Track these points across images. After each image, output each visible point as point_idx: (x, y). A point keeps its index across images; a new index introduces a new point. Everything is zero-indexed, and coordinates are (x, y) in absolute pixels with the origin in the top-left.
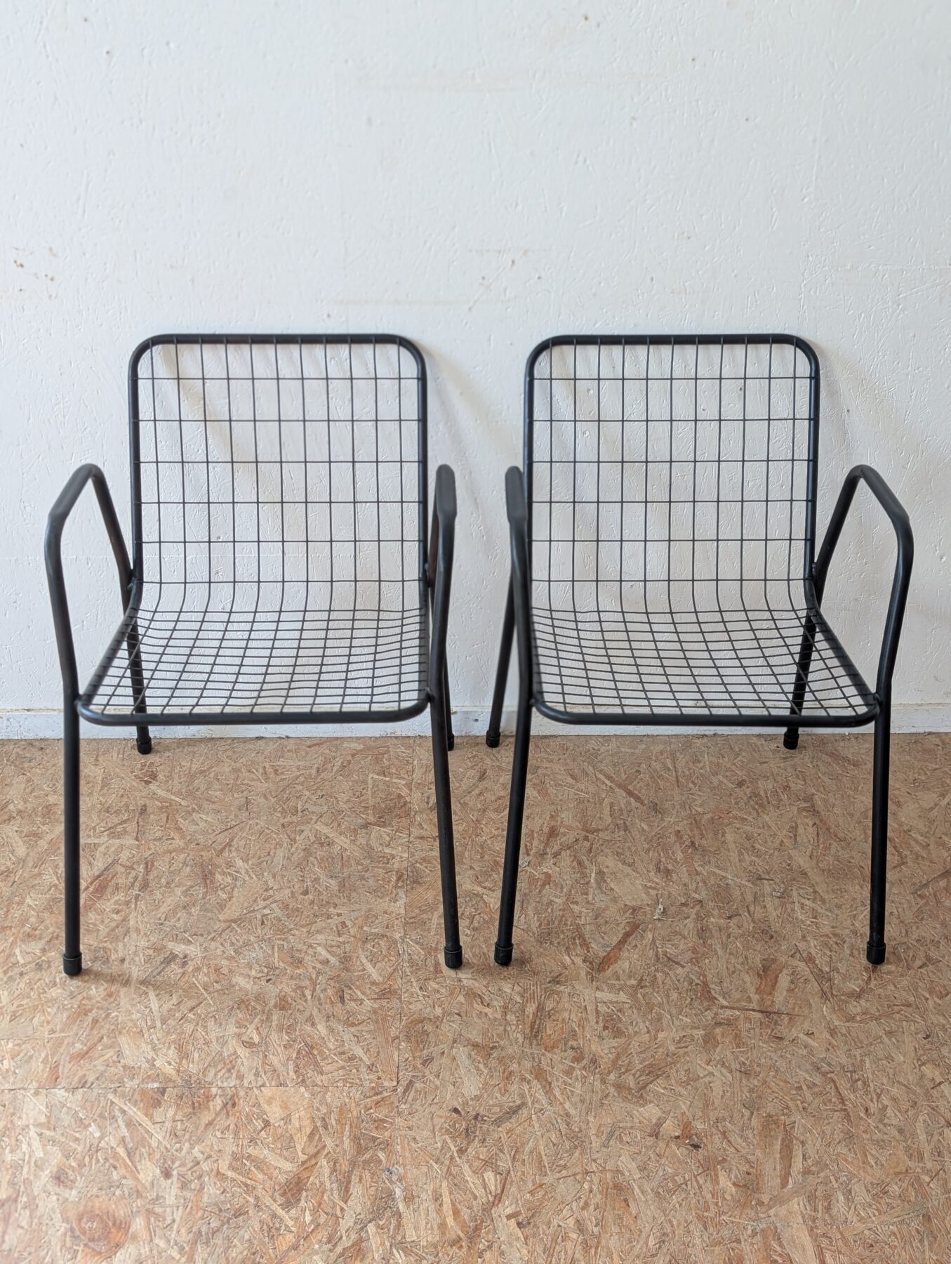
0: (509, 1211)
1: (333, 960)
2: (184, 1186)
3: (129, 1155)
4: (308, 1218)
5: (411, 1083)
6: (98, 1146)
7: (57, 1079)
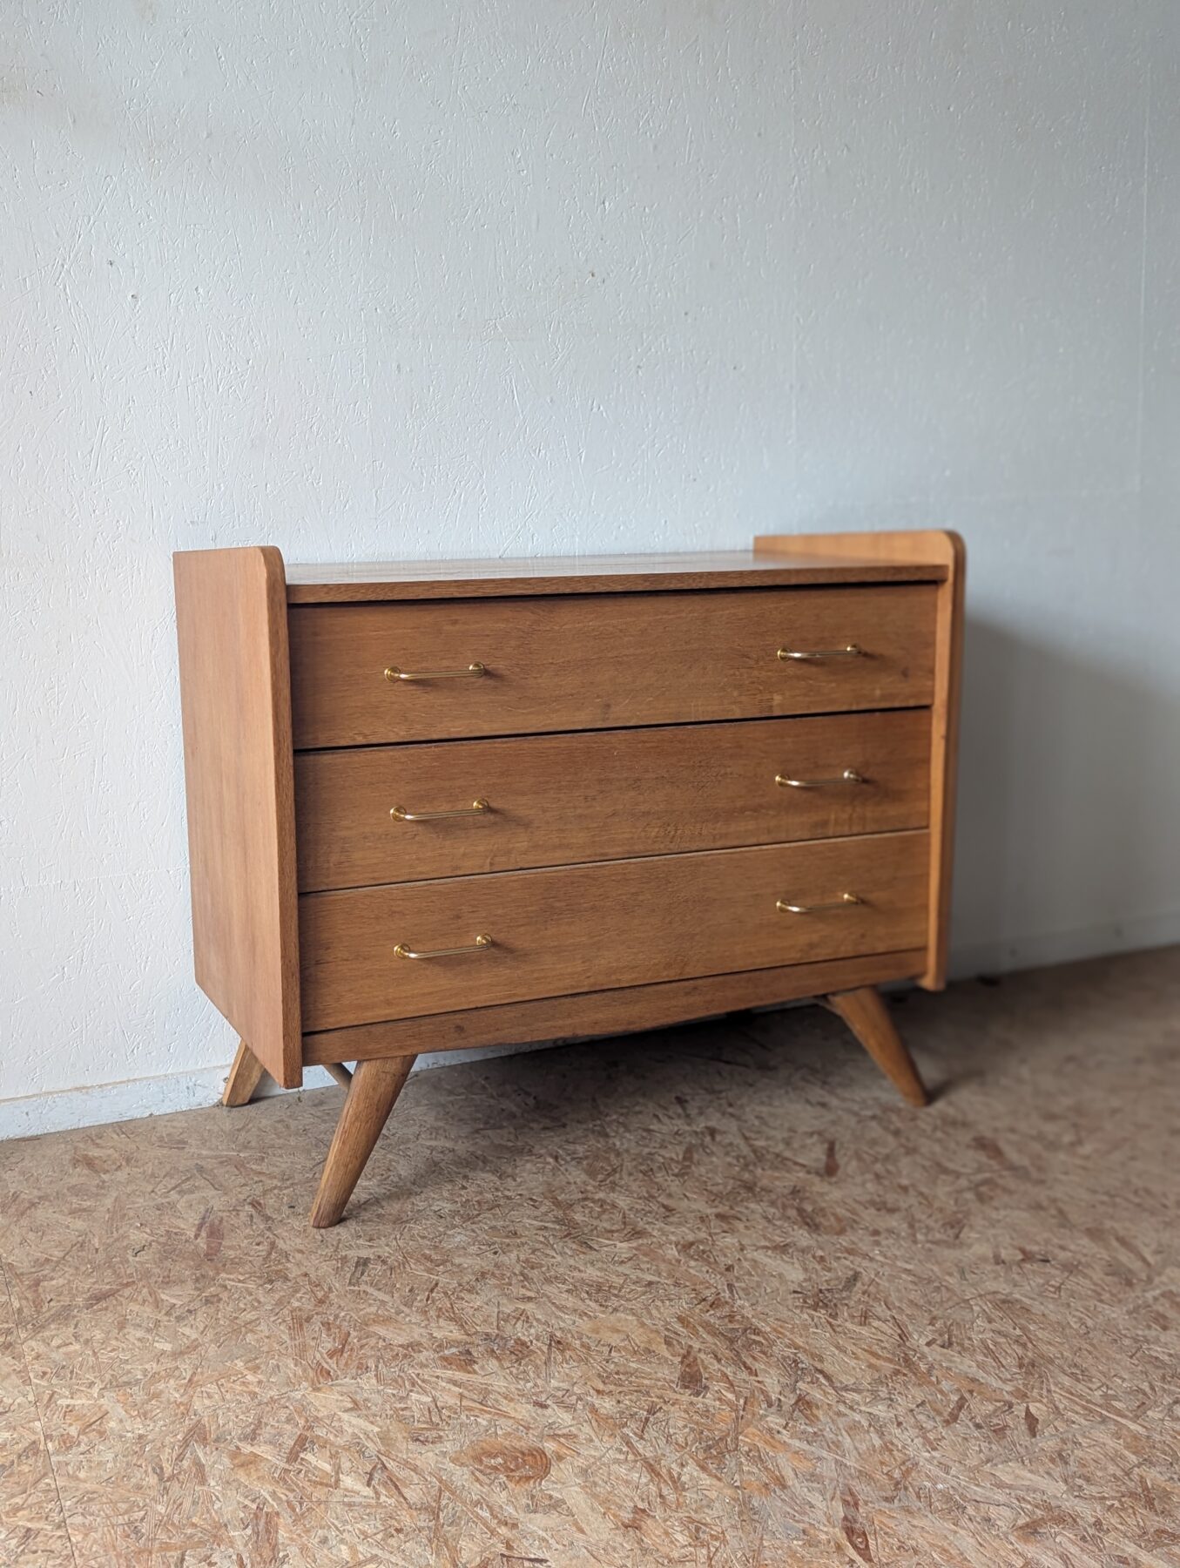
0: (923, 1341)
1: (550, 1225)
2: (570, 1408)
3: (481, 1403)
4: (731, 1396)
5: (730, 1286)
6: (437, 1407)
7: (329, 1373)
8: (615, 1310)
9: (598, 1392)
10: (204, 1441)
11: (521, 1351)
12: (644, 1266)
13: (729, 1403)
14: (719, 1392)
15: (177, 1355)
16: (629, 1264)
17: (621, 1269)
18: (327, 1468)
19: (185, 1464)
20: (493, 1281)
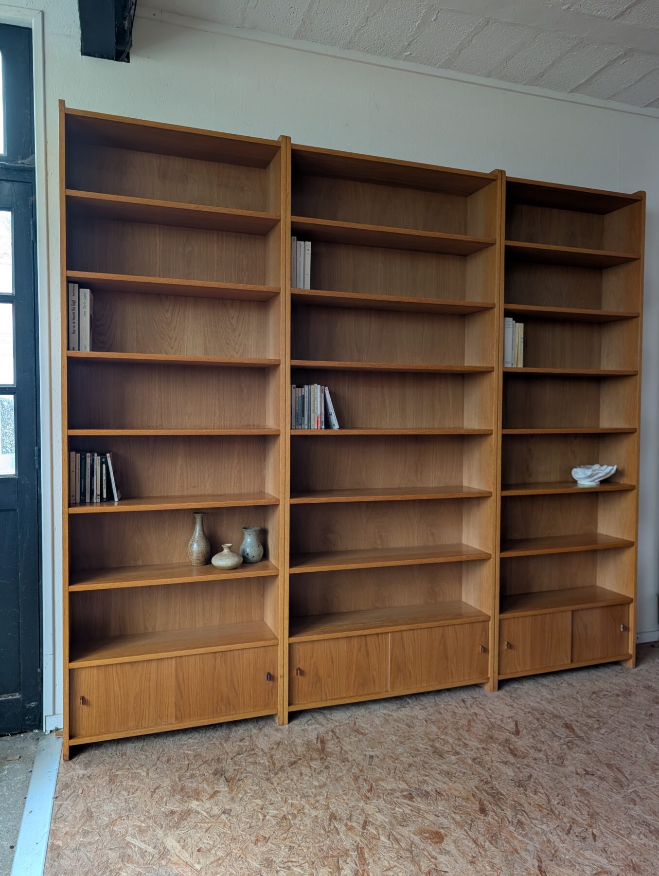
8: (455, 782)
9: (454, 812)
10: (335, 819)
11: (427, 794)
12: (462, 766)
13: (496, 820)
14: (492, 816)
15: (321, 787)
16: (456, 765)
17: (454, 766)
18: (376, 833)
19: (332, 827)
20: (414, 768)
